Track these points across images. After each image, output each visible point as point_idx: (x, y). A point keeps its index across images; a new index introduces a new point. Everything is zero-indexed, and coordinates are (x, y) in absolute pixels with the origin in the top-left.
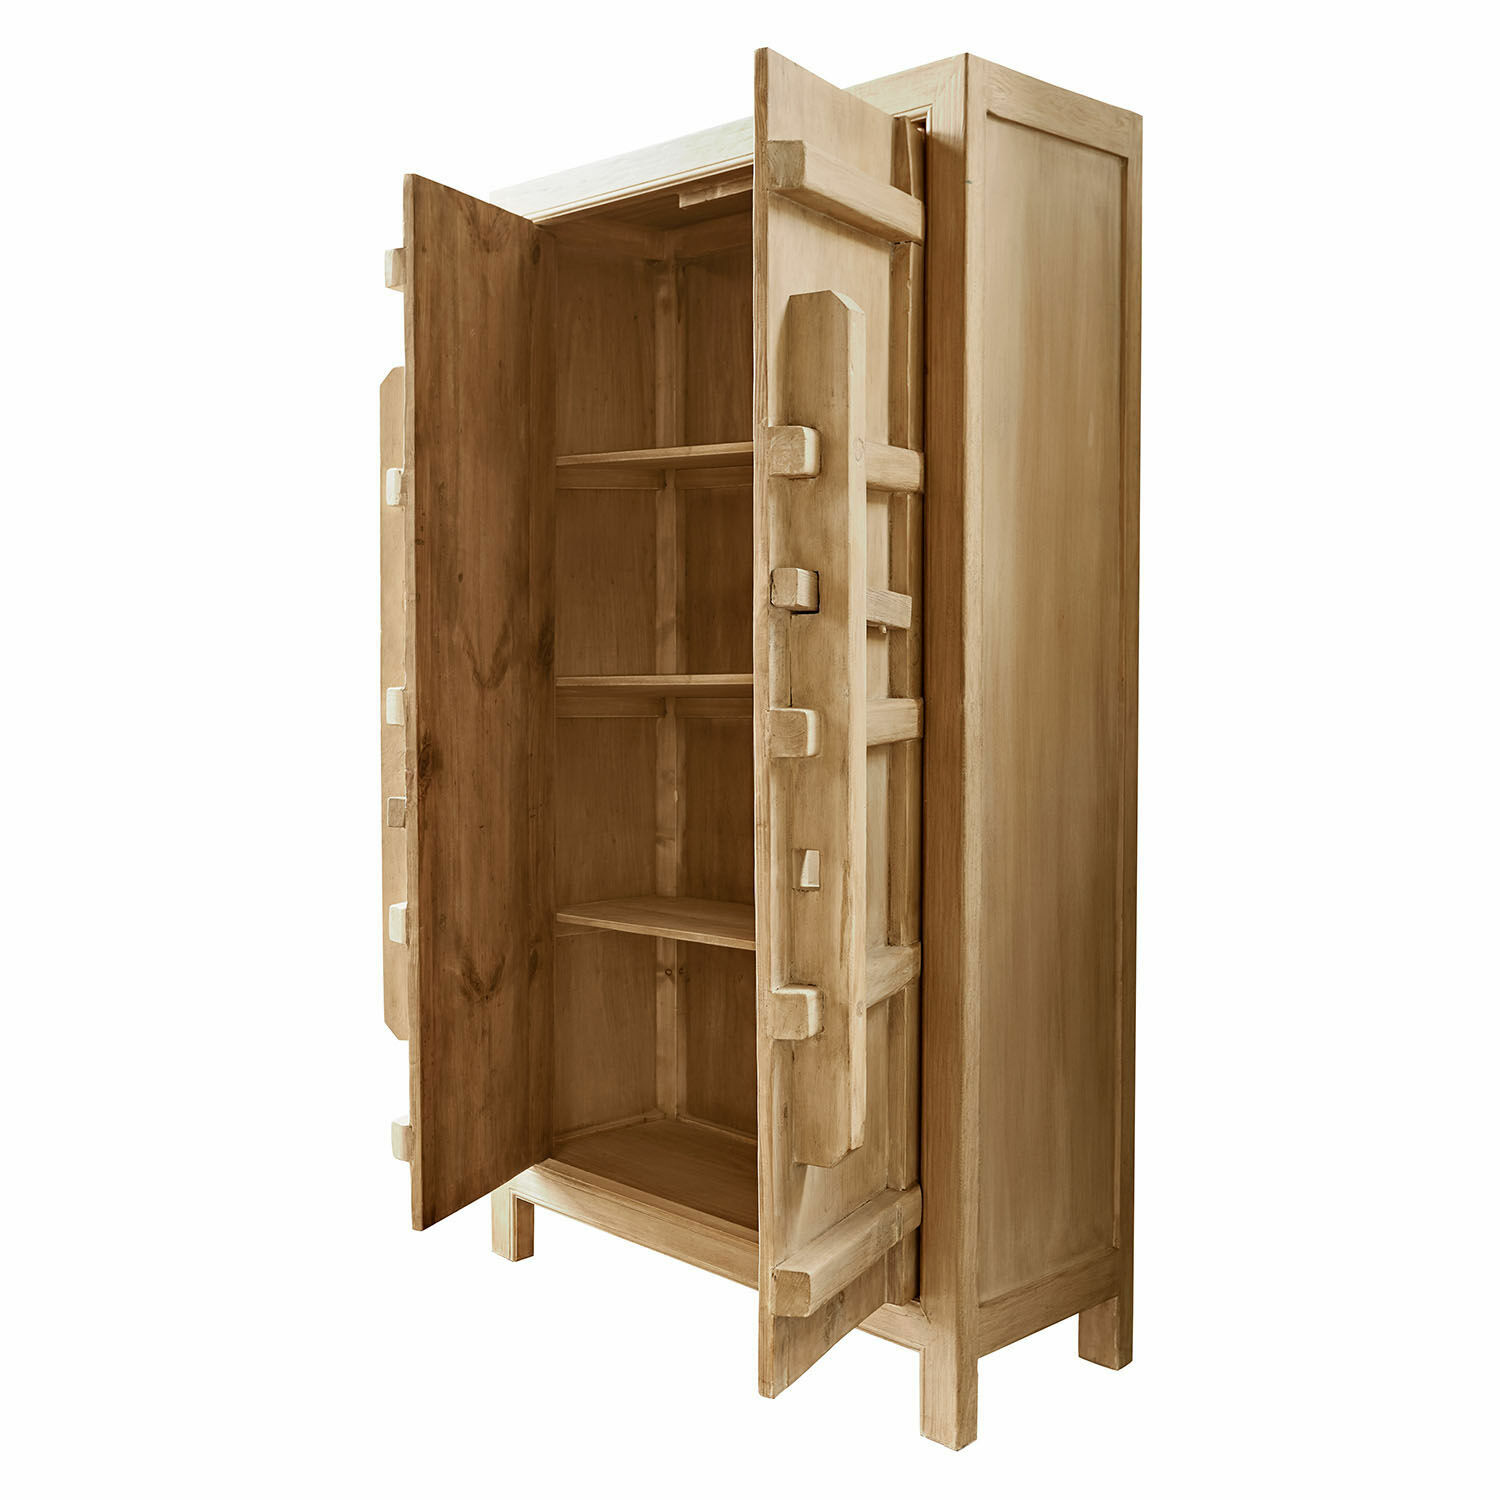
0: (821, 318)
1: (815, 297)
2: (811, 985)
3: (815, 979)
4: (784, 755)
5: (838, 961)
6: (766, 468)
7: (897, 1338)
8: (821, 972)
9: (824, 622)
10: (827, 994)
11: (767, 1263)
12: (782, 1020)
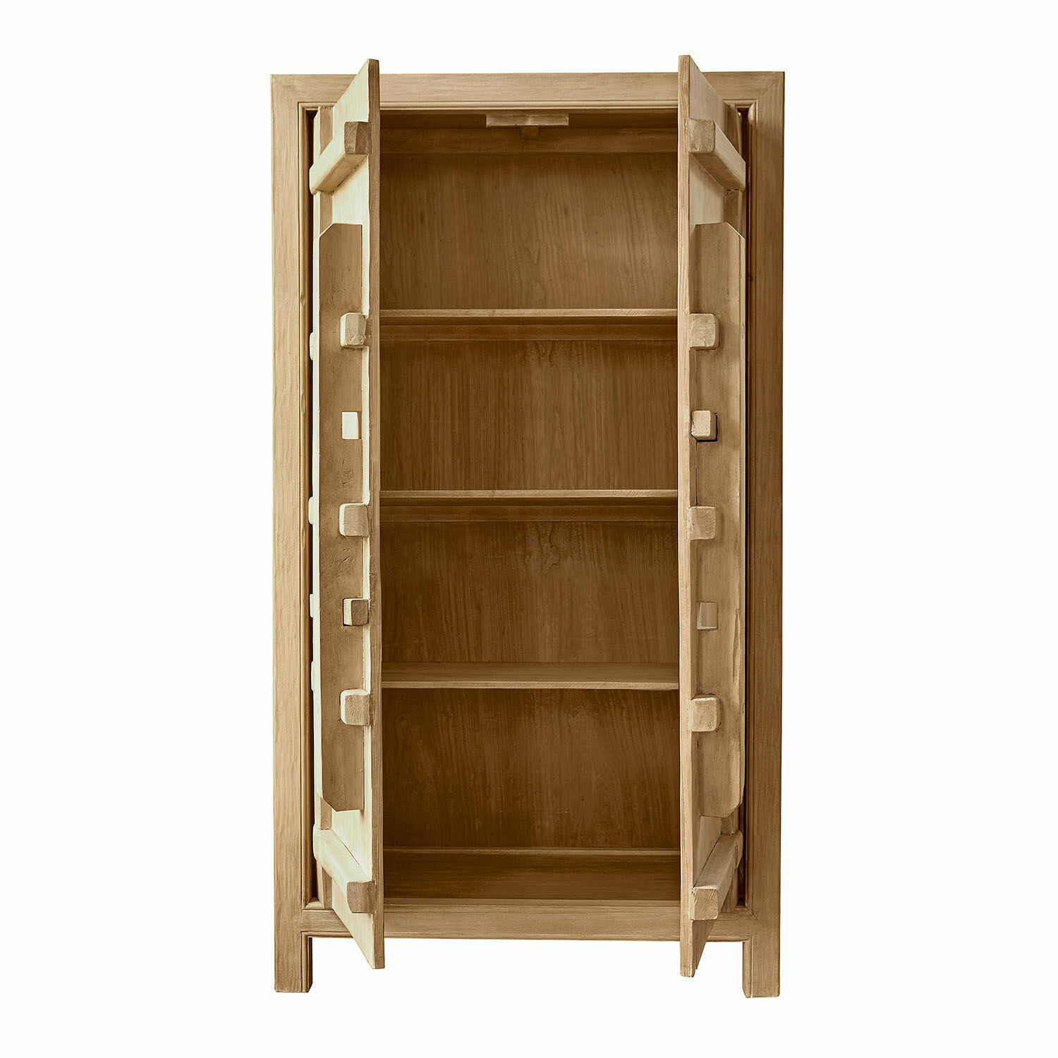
0: (719, 242)
1: (715, 227)
2: (711, 695)
3: (714, 690)
4: (700, 538)
5: (732, 677)
6: (688, 342)
7: (728, 938)
8: (719, 685)
9: (723, 449)
10: (724, 700)
11: (688, 884)
12: (699, 718)
